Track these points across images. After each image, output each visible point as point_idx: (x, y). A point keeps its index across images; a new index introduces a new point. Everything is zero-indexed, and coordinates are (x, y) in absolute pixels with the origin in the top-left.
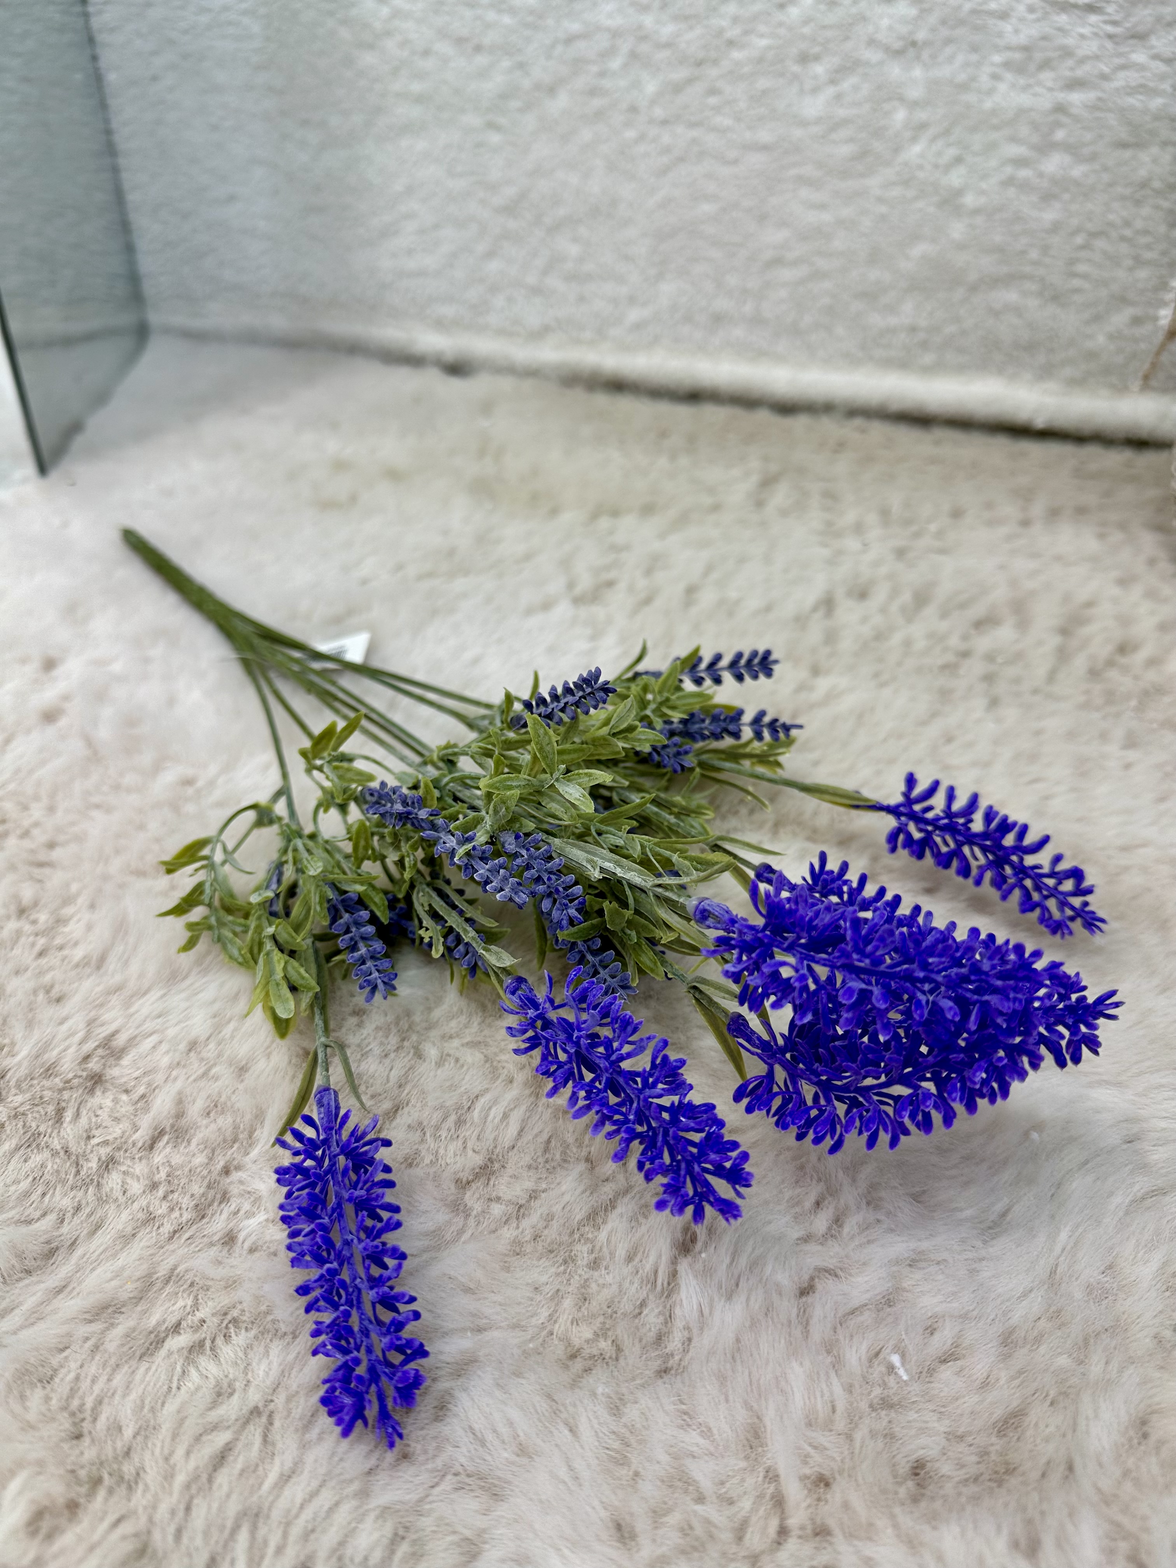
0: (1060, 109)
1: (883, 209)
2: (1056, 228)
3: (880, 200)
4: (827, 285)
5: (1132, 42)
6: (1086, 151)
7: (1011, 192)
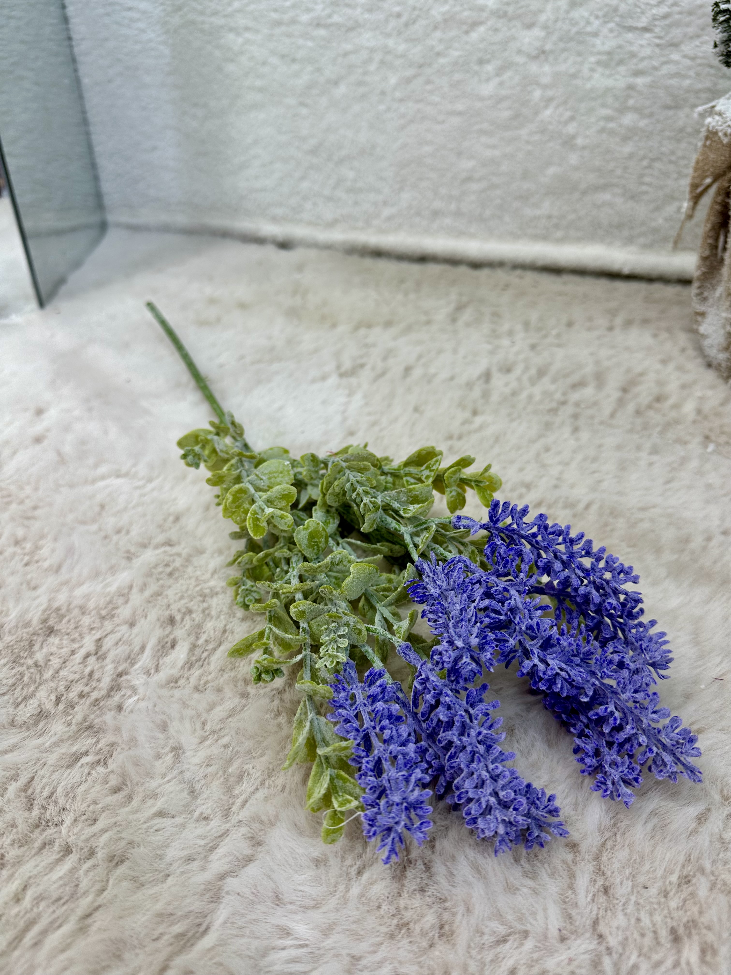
0: (631, 87)
1: (530, 148)
2: (631, 156)
3: (528, 142)
4: (498, 192)
5: (672, 48)
6: (647, 111)
7: (604, 136)
